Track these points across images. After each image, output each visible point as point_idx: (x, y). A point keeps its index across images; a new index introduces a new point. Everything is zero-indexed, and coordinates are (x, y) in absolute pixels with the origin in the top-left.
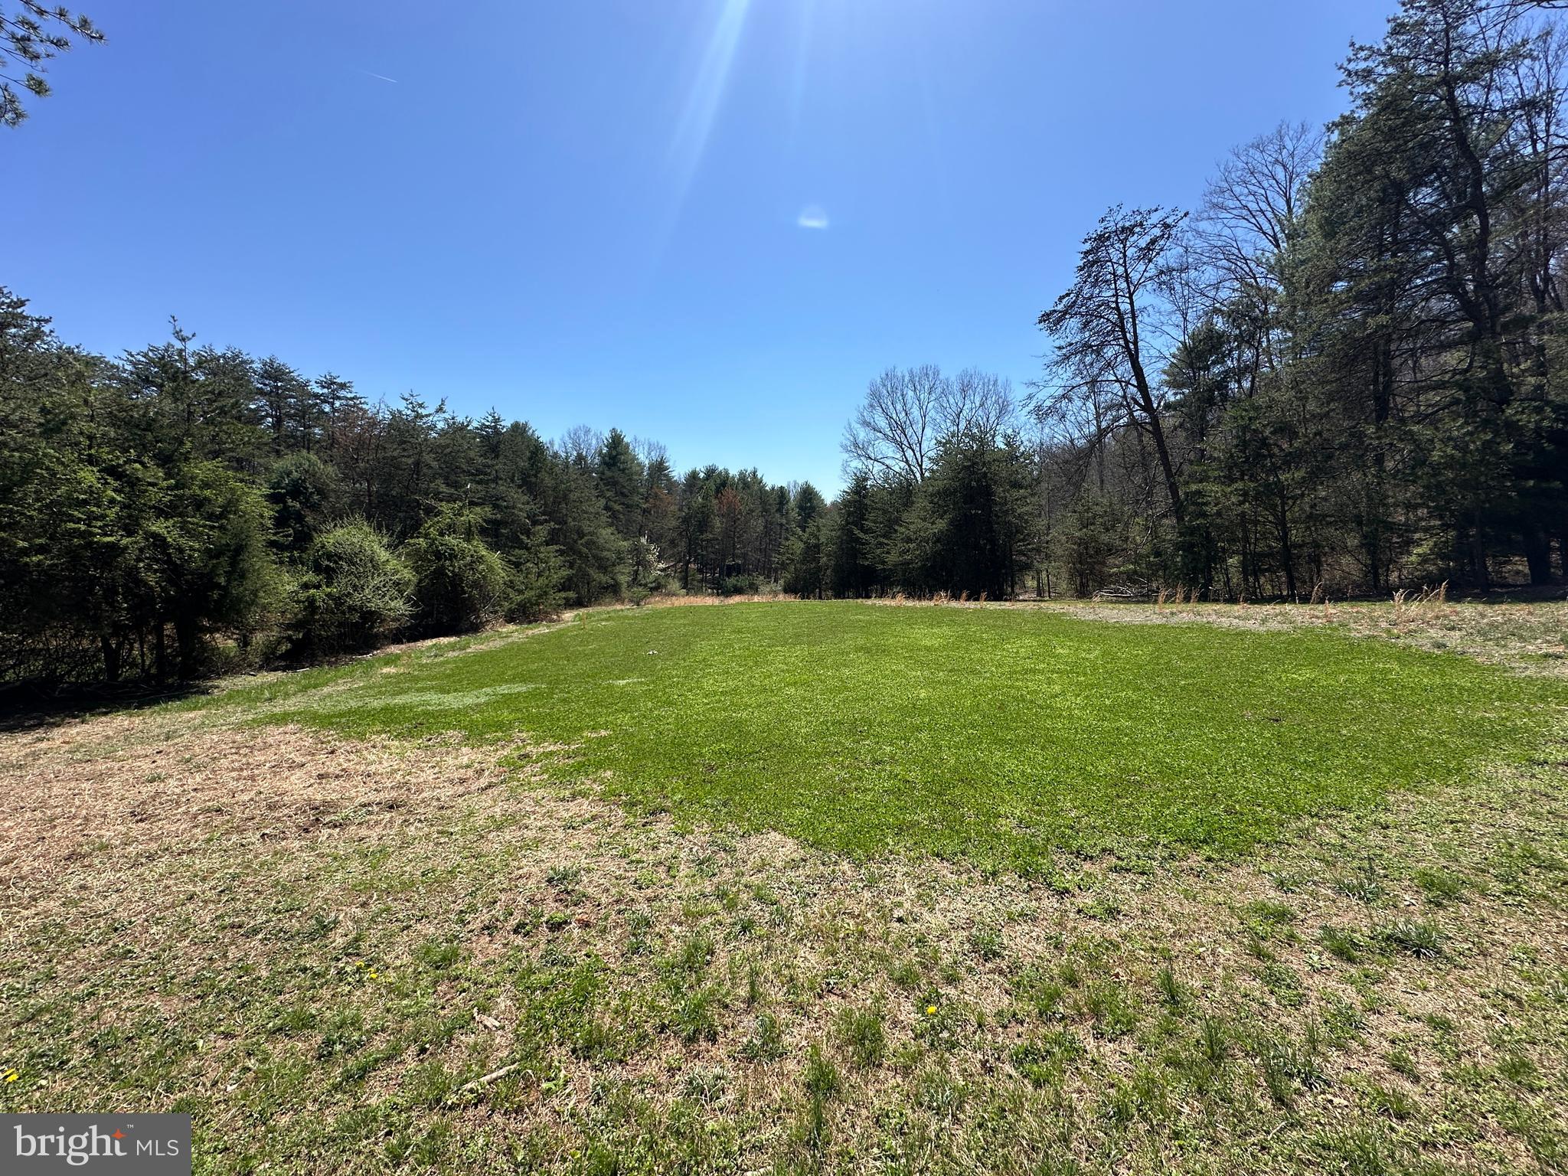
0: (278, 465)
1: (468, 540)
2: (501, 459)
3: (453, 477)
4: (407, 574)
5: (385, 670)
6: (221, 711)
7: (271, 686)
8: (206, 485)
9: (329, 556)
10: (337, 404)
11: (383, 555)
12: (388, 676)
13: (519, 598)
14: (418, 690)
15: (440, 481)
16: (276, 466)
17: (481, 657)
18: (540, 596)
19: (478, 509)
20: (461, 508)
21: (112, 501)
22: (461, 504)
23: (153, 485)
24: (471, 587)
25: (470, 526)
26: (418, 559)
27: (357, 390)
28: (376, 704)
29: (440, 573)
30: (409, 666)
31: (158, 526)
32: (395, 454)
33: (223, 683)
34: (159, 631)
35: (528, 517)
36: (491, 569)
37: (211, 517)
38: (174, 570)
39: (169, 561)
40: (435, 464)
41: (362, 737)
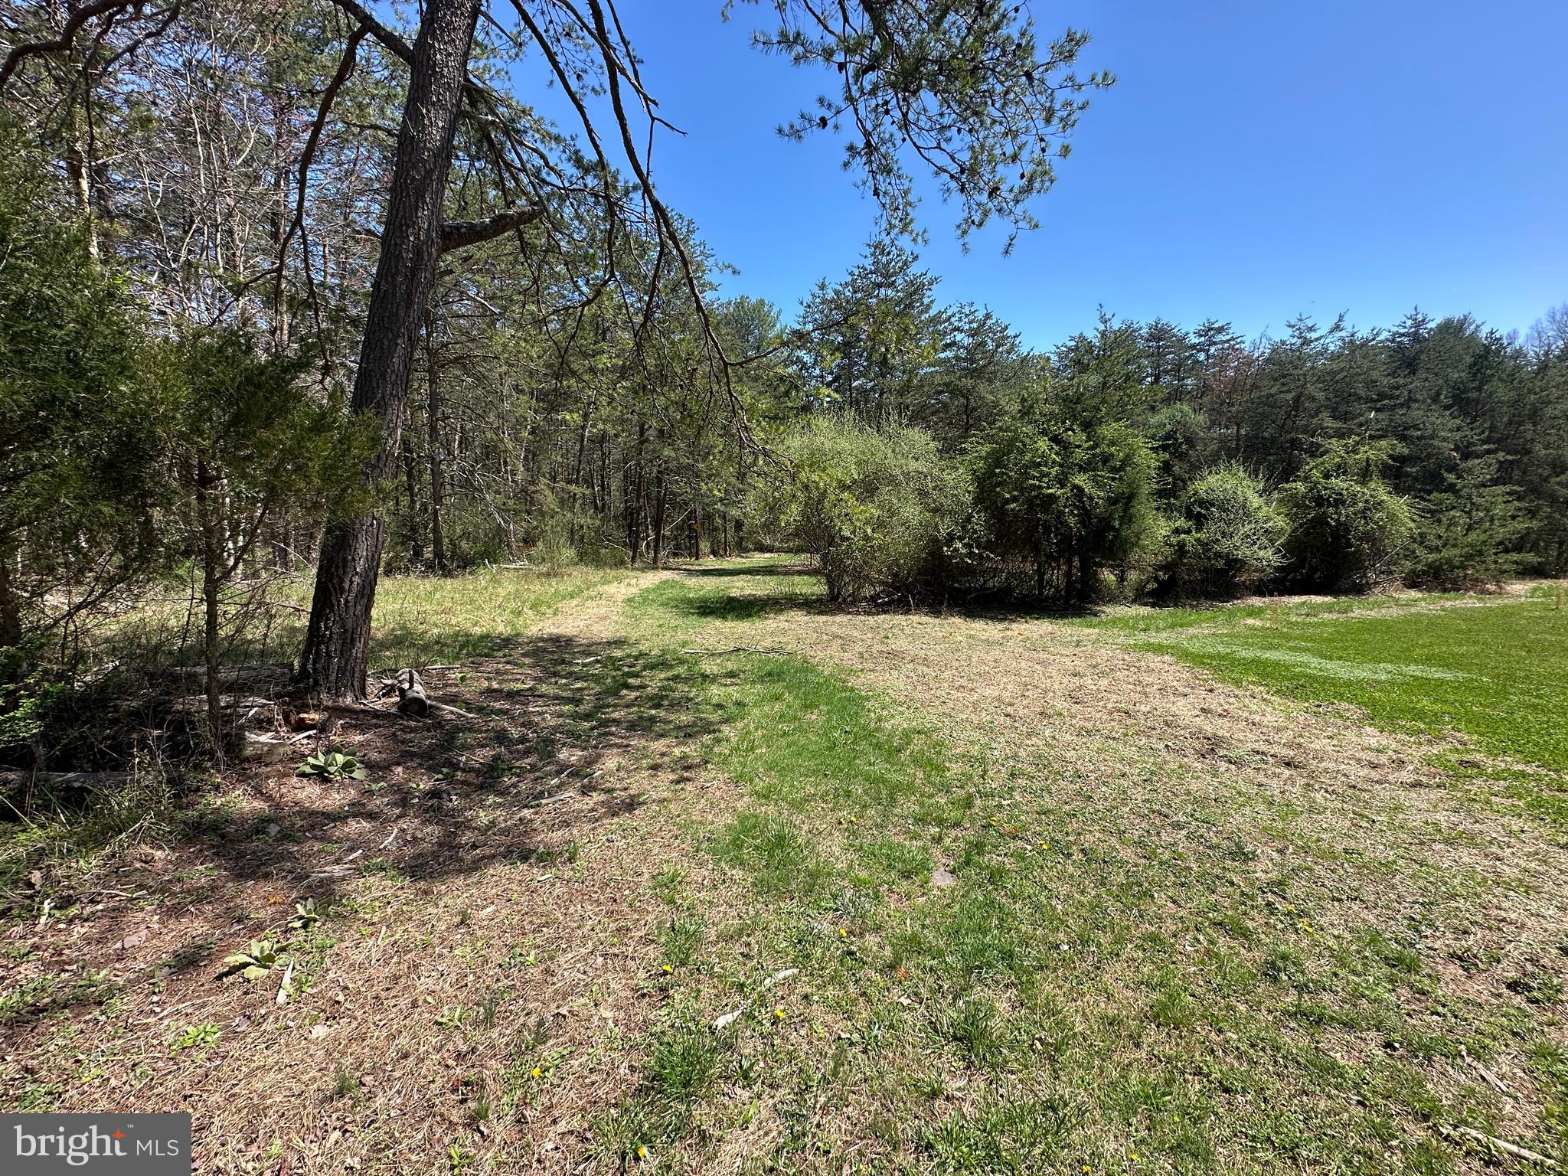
0: (1153, 420)
1: (1363, 483)
2: (1421, 374)
3: (1342, 408)
4: (1280, 522)
5: (1250, 621)
6: (1109, 633)
7: (1144, 618)
8: (1113, 443)
9: (1202, 503)
10: (1212, 350)
11: (1255, 501)
12: (1252, 628)
13: (1432, 557)
14: (1290, 649)
15: (1324, 415)
16: (1152, 421)
17: (1372, 626)
18: (1469, 557)
19: (1383, 443)
20: (1357, 443)
21: (1054, 462)
22: (1357, 438)
23: (1078, 447)
24: (1361, 539)
25: (1368, 465)
26: (1294, 504)
27: (1235, 330)
28: (1248, 654)
29: (1321, 521)
30: (1276, 621)
31: (1080, 480)
32: (1274, 390)
33: (1107, 610)
34: (1069, 563)
35: (1457, 449)
36: (1392, 517)
37: (1114, 470)
38: (1085, 516)
39: (1084, 508)
40: (1321, 396)
41: (1237, 683)
